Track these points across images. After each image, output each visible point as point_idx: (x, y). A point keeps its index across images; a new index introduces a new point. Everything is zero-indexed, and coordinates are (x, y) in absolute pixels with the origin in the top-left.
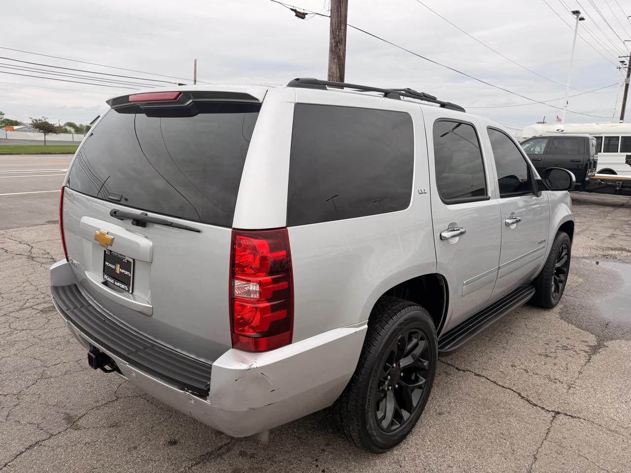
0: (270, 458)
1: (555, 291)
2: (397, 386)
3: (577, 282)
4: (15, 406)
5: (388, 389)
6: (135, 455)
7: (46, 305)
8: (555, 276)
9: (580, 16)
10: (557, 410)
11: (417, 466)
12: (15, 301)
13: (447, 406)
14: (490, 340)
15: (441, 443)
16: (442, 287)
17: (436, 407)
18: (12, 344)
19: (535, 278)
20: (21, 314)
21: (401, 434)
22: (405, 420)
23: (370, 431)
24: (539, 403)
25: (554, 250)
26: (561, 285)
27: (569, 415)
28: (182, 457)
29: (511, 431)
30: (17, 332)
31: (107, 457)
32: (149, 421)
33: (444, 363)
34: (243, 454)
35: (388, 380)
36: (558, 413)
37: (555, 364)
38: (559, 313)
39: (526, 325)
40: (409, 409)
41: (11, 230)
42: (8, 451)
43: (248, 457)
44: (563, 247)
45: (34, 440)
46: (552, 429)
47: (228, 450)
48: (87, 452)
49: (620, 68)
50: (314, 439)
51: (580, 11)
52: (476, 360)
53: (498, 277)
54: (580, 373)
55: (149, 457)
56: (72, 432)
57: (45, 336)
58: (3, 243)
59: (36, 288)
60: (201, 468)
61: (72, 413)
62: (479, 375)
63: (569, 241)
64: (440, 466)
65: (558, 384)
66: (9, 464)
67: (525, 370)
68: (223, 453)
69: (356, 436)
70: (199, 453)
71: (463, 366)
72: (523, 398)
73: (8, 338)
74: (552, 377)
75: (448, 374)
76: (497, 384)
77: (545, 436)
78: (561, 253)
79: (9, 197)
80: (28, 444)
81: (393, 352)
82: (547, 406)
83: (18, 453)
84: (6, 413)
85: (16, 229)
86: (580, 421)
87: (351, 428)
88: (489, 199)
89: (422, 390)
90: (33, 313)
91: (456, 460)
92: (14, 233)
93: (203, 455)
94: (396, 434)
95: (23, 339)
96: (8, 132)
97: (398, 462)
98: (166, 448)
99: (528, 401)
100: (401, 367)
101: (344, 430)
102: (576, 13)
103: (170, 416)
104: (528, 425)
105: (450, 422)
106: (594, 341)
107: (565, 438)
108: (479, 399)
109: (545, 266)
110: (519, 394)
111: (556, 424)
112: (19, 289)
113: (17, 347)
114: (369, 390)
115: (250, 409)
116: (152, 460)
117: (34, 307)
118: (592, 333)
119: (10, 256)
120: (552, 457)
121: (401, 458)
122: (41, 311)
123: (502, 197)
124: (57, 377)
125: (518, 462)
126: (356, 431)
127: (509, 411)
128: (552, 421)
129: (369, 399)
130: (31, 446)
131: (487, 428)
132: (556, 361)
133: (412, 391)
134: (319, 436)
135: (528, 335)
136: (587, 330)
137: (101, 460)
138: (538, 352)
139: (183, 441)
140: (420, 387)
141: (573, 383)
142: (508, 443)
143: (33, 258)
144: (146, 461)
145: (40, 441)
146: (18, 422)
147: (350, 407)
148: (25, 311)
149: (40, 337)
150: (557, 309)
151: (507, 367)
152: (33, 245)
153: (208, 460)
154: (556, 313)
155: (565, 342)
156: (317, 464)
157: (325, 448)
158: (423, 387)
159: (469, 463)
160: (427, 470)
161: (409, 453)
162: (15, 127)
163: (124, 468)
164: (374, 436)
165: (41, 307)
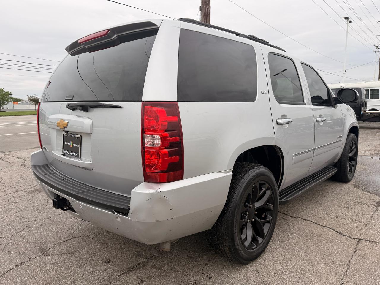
0: (171, 269)
1: (350, 171)
2: (253, 220)
3: (362, 168)
4: (8, 243)
5: (248, 222)
6: (83, 269)
7: (31, 189)
8: (349, 162)
9: (349, 20)
10: (359, 238)
11: (269, 272)
12: (12, 188)
13: (286, 237)
14: (310, 201)
15: (284, 258)
16: (279, 156)
17: (280, 238)
18: (9, 210)
19: (337, 162)
20: (16, 194)
21: (258, 252)
22: (260, 243)
23: (237, 247)
24: (347, 234)
25: (348, 144)
26: (353, 168)
27: (368, 241)
28: (114, 270)
29: (331, 251)
30: (12, 204)
31: (66, 271)
32: (93, 250)
33: (282, 213)
34: (154, 267)
35: (247, 215)
36: (361, 240)
37: (355, 212)
38: (354, 184)
39: (333, 192)
40: (262, 236)
41: (13, 152)
42: (2, 268)
43: (157, 269)
44: (353, 143)
45: (19, 262)
46: (358, 249)
47: (144, 265)
48: (53, 268)
49: (375, 52)
50: (200, 258)
51: (349, 17)
52: (303, 212)
53: (314, 156)
54: (372, 217)
55: (93, 270)
56: (44, 257)
57: (30, 205)
58: (8, 159)
59: (26, 181)
60: (127, 276)
61: (44, 246)
62: (306, 220)
63: (356, 139)
64: (285, 271)
65: (358, 224)
66: (2, 276)
67: (335, 216)
68: (141, 267)
69: (228, 250)
70: (125, 267)
71: (295, 215)
72: (336, 231)
73: (7, 207)
74: (354, 220)
75: (285, 219)
76: (318, 224)
77: (354, 253)
78: (351, 147)
79: (13, 136)
80: (15, 264)
81: (249, 195)
82: (353, 236)
83: (9, 270)
84: (3, 247)
85: (16, 152)
86: (376, 244)
87: (225, 244)
88: (305, 104)
89: (270, 224)
90: (23, 194)
91: (295, 268)
92: (14, 153)
93: (127, 269)
94: (254, 252)
95: (16, 207)
96: (15, 105)
97: (256, 270)
98: (104, 265)
99: (340, 233)
100: (255, 207)
101: (220, 247)
102: (347, 18)
103: (106, 247)
104: (341, 247)
105: (289, 246)
106: (378, 199)
107: (367, 254)
108: (307, 233)
109: (342, 154)
110: (333, 230)
111: (360, 246)
112: (16, 181)
113: (12, 212)
114: (235, 217)
115: (157, 221)
116: (94, 272)
117: (24, 190)
118: (377, 195)
119: (11, 165)
120: (360, 265)
121: (259, 268)
122: (28, 192)
123: (313, 105)
124: (36, 227)
125: (338, 268)
126: (228, 246)
127: (327, 239)
128: (357, 244)
129: (236, 224)
130: (17, 265)
131: (314, 249)
132: (355, 210)
133: (264, 224)
134: (203, 256)
135: (335, 197)
136: (373, 194)
137: (61, 272)
138: (343, 206)
139: (115, 261)
140: (268, 222)
141: (368, 222)
142: (329, 257)
143: (25, 166)
144: (91, 273)
145: (23, 262)
146: (10, 252)
147: (223, 229)
148: (18, 193)
149: (27, 206)
150: (352, 182)
151: (324, 215)
152: (26, 159)
153: (131, 271)
154: (351, 185)
155: (360, 200)
156: (203, 272)
157: (207, 263)
158: (270, 222)
159: (304, 270)
160: (277, 274)
161: (264, 264)
162: (19, 102)
163: (76, 276)
164: (240, 250)
165: (28, 190)
